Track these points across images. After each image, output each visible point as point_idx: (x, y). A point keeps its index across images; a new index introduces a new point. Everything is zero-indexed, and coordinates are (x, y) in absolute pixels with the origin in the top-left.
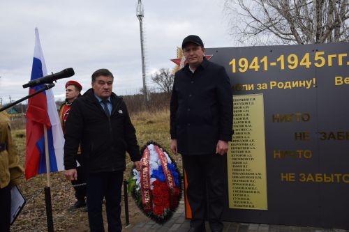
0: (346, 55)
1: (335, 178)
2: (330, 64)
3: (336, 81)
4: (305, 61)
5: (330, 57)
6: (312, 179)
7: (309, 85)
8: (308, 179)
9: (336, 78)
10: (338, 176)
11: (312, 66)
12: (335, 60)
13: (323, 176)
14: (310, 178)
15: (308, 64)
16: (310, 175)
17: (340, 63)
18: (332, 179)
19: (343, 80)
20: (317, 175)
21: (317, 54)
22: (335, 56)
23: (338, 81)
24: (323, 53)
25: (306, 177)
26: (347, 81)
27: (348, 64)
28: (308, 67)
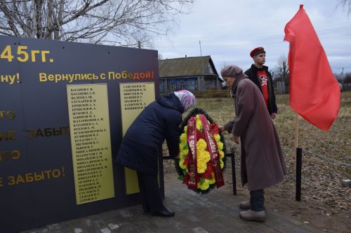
0: (48, 52)
1: (45, 174)
2: (34, 60)
3: (41, 77)
4: (6, 54)
5: (33, 52)
6: (22, 180)
7: (13, 80)
8: (18, 181)
9: (40, 74)
10: (48, 172)
11: (15, 60)
12: (38, 56)
13: (33, 176)
14: (20, 179)
15: (10, 58)
16: (20, 176)
17: (44, 60)
18: (42, 177)
19: (47, 77)
20: (27, 175)
21: (20, 48)
22: (38, 52)
23: (43, 77)
24: (25, 48)
25: (16, 180)
26: (51, 77)
27: (52, 61)
28: (10, 60)
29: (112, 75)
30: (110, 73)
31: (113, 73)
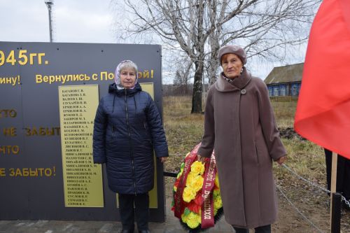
0: (44, 54)
1: (39, 172)
2: (31, 63)
3: (37, 79)
4: (11, 58)
5: (32, 55)
6: (20, 173)
7: (15, 82)
8: (17, 173)
9: (37, 76)
10: (41, 169)
11: (17, 63)
12: (35, 59)
13: (29, 170)
14: (18, 172)
15: (13, 61)
16: (18, 170)
17: (40, 62)
18: (36, 173)
19: (42, 78)
20: (24, 169)
21: (21, 52)
22: (35, 55)
23: (39, 79)
24: (25, 51)
25: (15, 171)
26: (45, 79)
27: (47, 62)
28: (13, 64)
29: (104, 75)
30: (102, 73)
31: (106, 73)
